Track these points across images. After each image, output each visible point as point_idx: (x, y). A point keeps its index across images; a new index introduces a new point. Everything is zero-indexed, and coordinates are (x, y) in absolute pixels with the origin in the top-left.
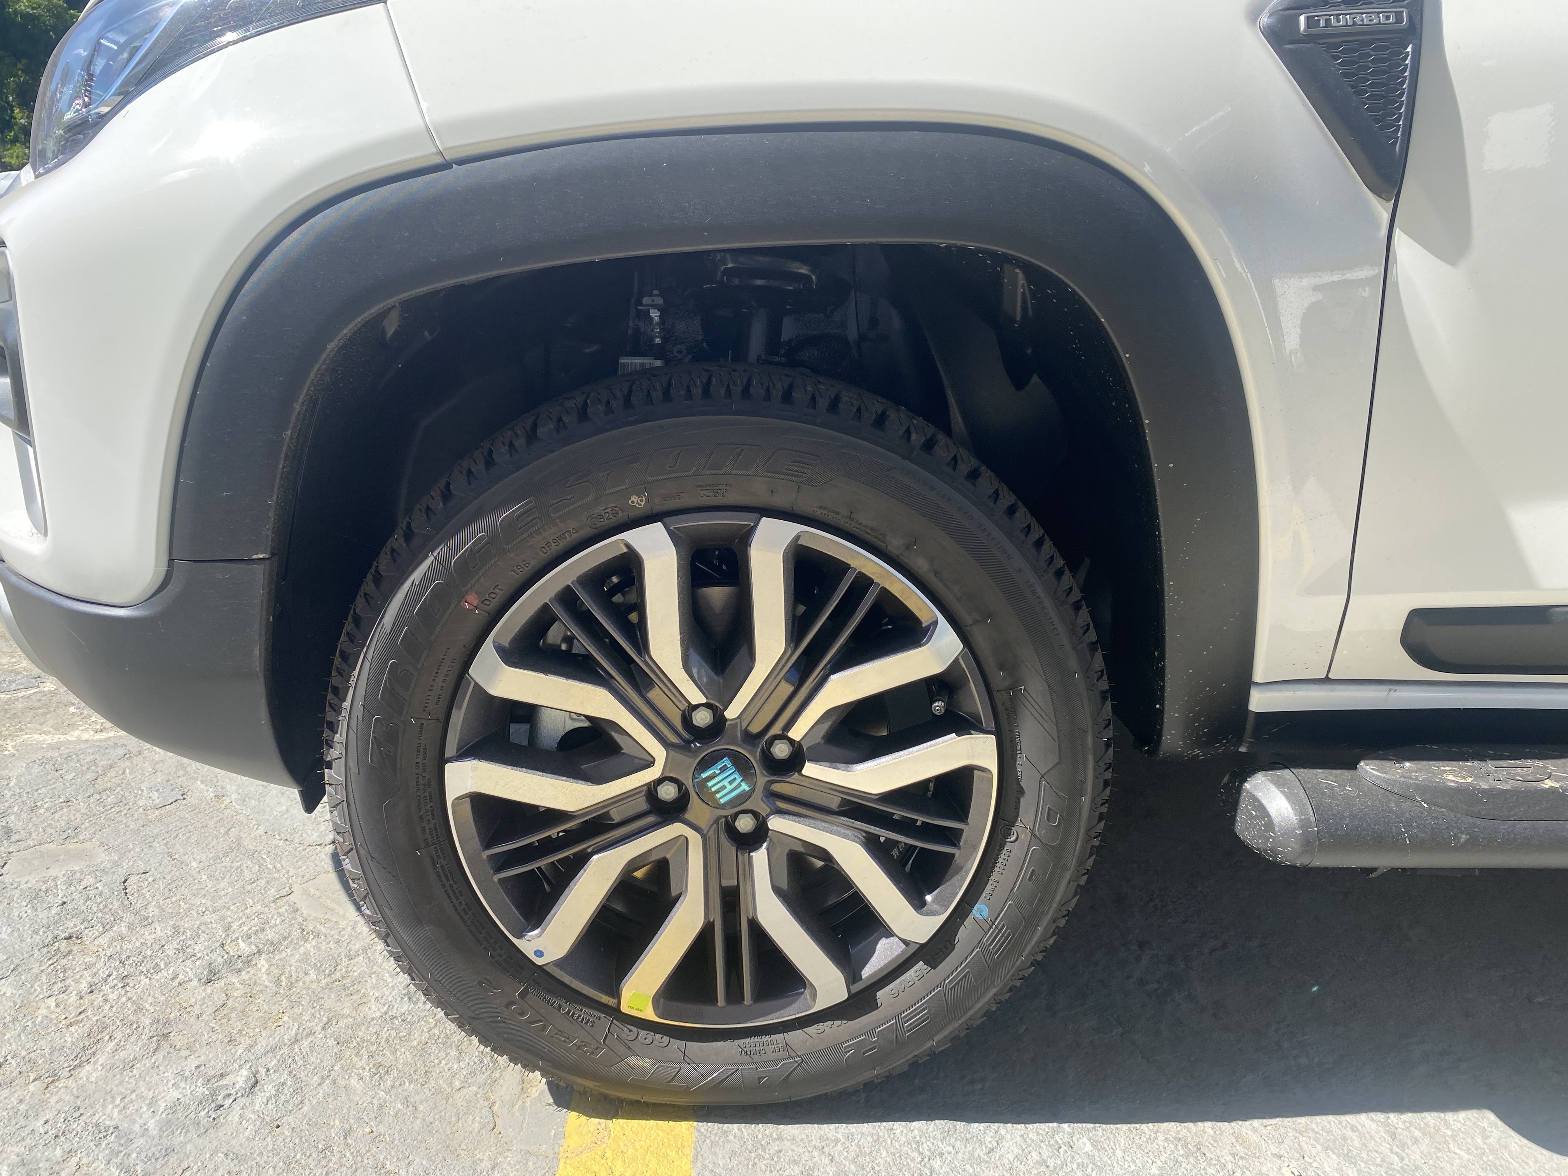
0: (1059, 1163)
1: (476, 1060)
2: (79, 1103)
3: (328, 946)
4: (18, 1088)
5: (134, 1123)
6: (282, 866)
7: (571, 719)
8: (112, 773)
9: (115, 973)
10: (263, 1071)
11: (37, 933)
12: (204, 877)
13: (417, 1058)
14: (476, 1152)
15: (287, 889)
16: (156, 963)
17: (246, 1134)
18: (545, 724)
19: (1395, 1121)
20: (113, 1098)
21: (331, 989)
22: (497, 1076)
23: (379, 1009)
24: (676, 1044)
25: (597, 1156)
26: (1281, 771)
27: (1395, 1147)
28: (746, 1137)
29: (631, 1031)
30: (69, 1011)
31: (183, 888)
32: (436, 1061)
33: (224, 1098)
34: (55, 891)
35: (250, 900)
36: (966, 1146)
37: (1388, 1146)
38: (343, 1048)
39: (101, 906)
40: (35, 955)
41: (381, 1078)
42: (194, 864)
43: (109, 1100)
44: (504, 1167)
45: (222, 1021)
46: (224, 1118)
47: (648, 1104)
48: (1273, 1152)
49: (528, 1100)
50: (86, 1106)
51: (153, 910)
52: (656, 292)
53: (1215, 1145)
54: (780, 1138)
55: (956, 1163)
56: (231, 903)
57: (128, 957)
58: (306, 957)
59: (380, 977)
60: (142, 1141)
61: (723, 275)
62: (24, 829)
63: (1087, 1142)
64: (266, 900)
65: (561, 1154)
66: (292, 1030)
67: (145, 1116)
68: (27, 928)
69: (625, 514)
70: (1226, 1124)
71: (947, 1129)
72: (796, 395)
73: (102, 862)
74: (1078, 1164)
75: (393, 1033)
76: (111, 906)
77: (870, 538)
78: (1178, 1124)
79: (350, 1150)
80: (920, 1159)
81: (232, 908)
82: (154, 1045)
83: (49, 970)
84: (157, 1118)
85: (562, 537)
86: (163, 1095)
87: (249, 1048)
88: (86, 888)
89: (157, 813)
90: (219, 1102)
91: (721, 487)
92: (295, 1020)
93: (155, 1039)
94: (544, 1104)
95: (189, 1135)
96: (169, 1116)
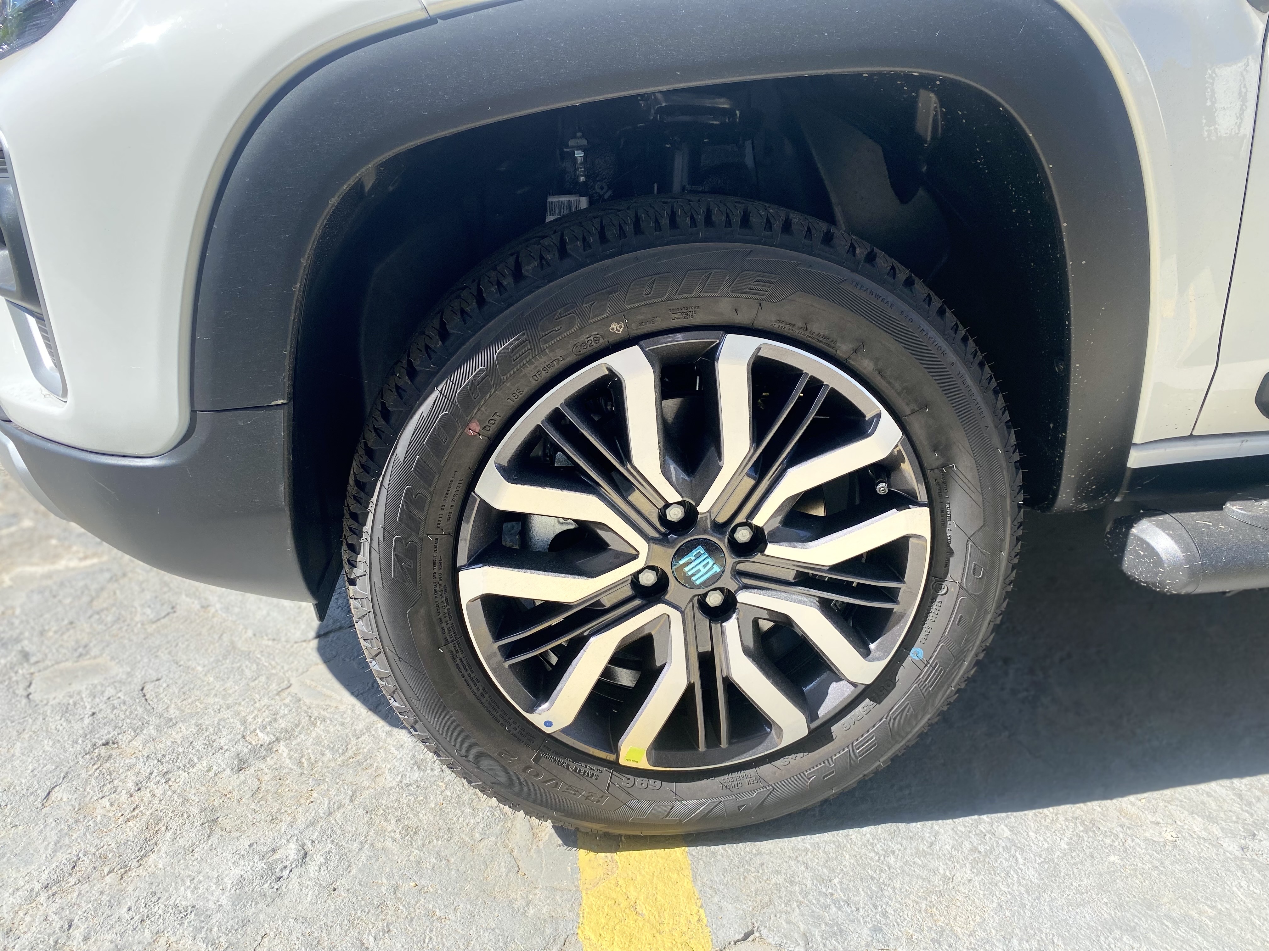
0: (988, 848)
1: (489, 814)
2: (153, 888)
3: (335, 728)
4: (96, 881)
5: (208, 901)
6: (276, 663)
7: (560, 523)
8: (105, 594)
9: (156, 771)
10: (309, 843)
11: (76, 742)
12: (212, 679)
13: (438, 818)
14: (509, 893)
15: (286, 682)
16: (190, 759)
17: (309, 899)
18: (537, 529)
19: (1238, 784)
20: (183, 880)
21: (347, 765)
22: (510, 825)
23: (394, 779)
24: (669, 786)
25: (612, 885)
26: (1163, 516)
27: (1244, 806)
28: (731, 855)
29: (628, 779)
30: (124, 808)
31: (195, 690)
32: (455, 819)
33: (281, 870)
34: (82, 704)
35: (257, 696)
36: (911, 843)
37: (1238, 806)
38: (372, 816)
39: (127, 713)
40: (81, 763)
41: (412, 838)
42: (200, 668)
43: (180, 883)
44: (536, 902)
45: (261, 803)
46: (286, 888)
47: (645, 837)
48: (1152, 820)
49: (541, 843)
50: (161, 890)
51: (173, 712)
52: (579, 134)
53: (1105, 819)
54: (759, 853)
55: (906, 857)
56: (240, 700)
57: (164, 756)
58: (318, 742)
59: (387, 751)
60: (219, 915)
61: (656, 113)
62: (39, 651)
63: (1005, 828)
64: (270, 694)
65: (581, 887)
66: (324, 804)
67: (216, 893)
68: (66, 738)
69: (606, 340)
70: (1109, 801)
71: (892, 830)
72: (753, 219)
73: (117, 675)
74: (1003, 847)
75: (412, 798)
76: (136, 712)
77: (821, 345)
78: (1072, 806)
79: (402, 903)
80: (877, 858)
81: (243, 703)
82: (207, 830)
83: (97, 774)
84: (228, 894)
85: (551, 365)
86: (226, 873)
87: (291, 824)
88: (109, 698)
89: (154, 626)
90: (279, 875)
91: (691, 309)
92: (324, 796)
93: (206, 825)
94: (555, 845)
95: (259, 906)
96: (238, 891)
